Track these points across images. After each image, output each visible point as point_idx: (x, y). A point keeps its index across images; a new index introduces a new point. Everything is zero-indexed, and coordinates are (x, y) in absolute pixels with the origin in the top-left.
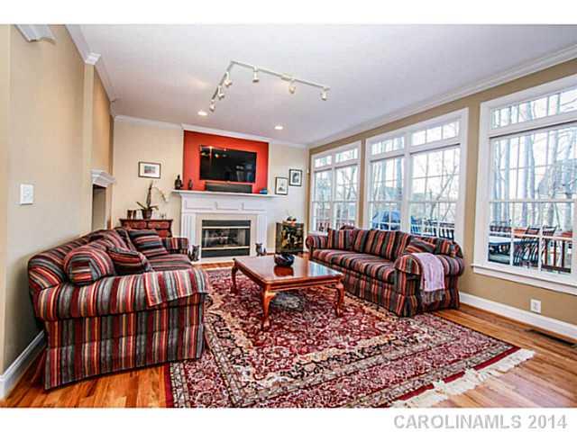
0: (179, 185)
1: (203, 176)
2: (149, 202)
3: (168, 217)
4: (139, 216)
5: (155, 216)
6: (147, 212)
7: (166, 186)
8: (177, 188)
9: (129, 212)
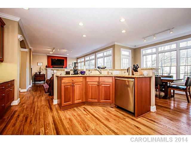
0: (46, 67)
1: (52, 64)
2: (40, 71)
3: (44, 74)
4: (38, 74)
5: (41, 73)
6: (40, 73)
7: (44, 67)
8: (46, 68)
9: (36, 73)
